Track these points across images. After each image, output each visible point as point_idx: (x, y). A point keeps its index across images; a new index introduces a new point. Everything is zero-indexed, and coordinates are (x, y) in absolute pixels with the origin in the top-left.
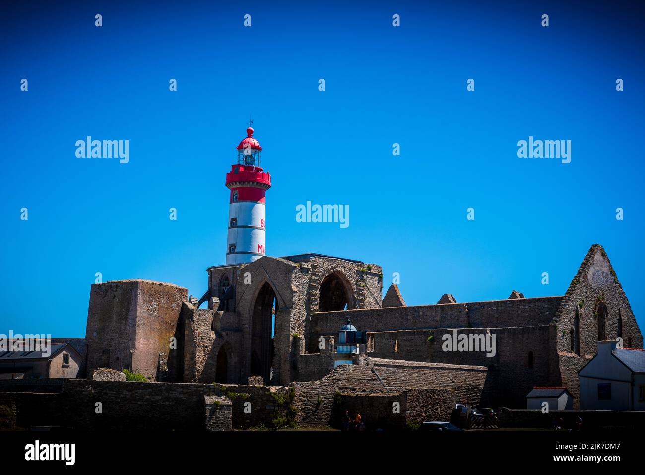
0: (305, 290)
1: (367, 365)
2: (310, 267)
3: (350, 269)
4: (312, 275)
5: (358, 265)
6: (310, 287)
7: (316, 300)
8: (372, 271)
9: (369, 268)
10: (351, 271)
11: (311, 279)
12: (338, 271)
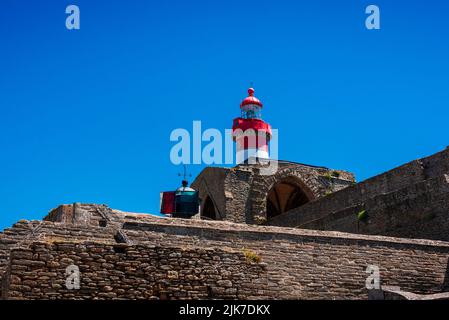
0: (245, 197)
1: (103, 223)
2: (250, 170)
3: (309, 175)
4: (254, 180)
5: (320, 171)
6: (252, 194)
7: (262, 209)
8: (341, 178)
9: (337, 175)
10: (311, 177)
11: (253, 185)
12: (291, 177)
